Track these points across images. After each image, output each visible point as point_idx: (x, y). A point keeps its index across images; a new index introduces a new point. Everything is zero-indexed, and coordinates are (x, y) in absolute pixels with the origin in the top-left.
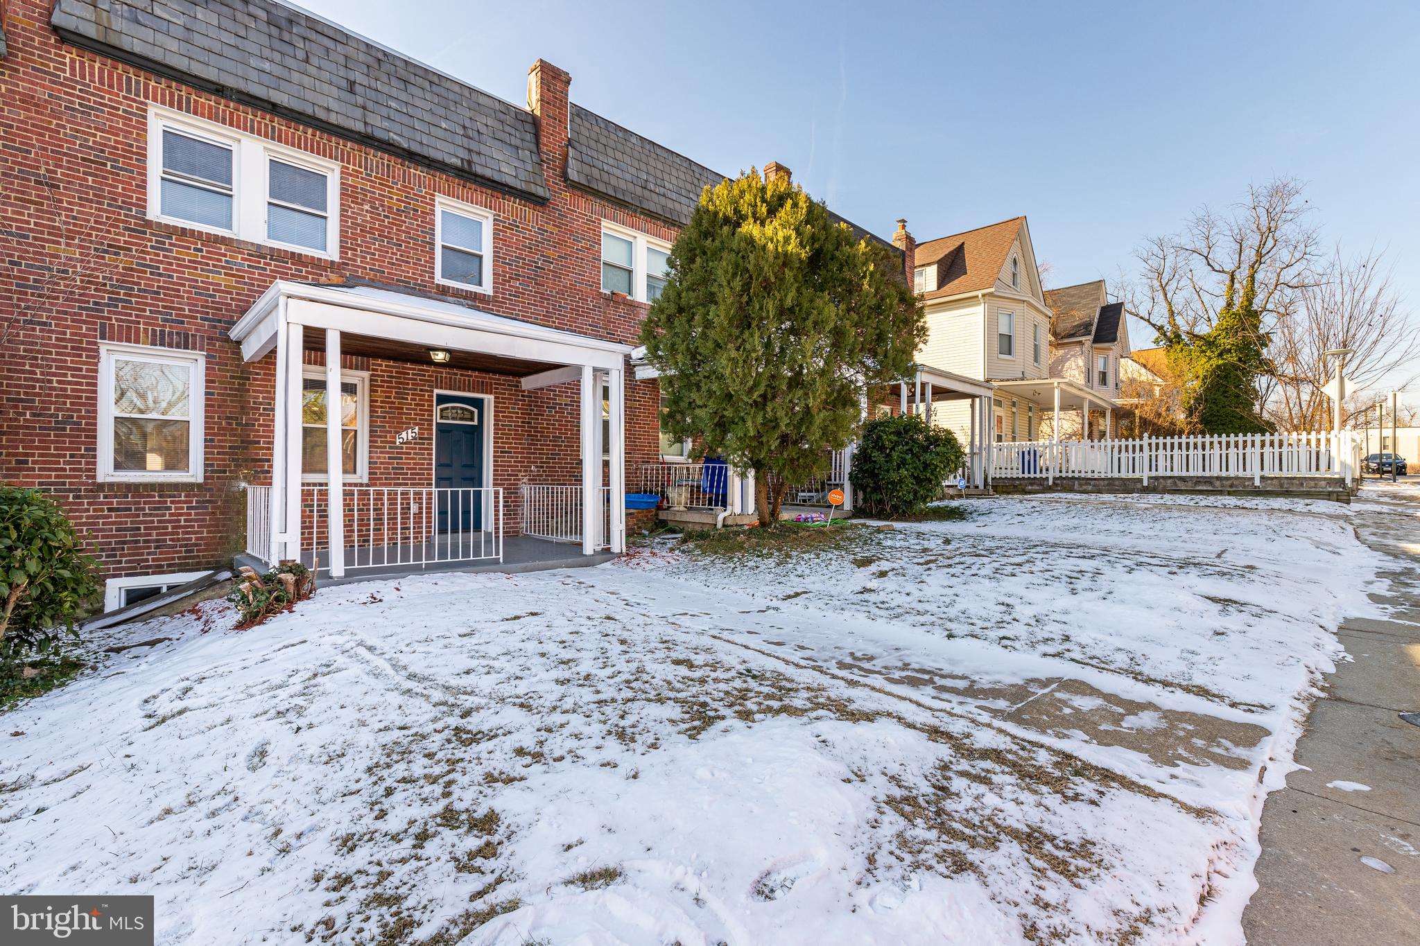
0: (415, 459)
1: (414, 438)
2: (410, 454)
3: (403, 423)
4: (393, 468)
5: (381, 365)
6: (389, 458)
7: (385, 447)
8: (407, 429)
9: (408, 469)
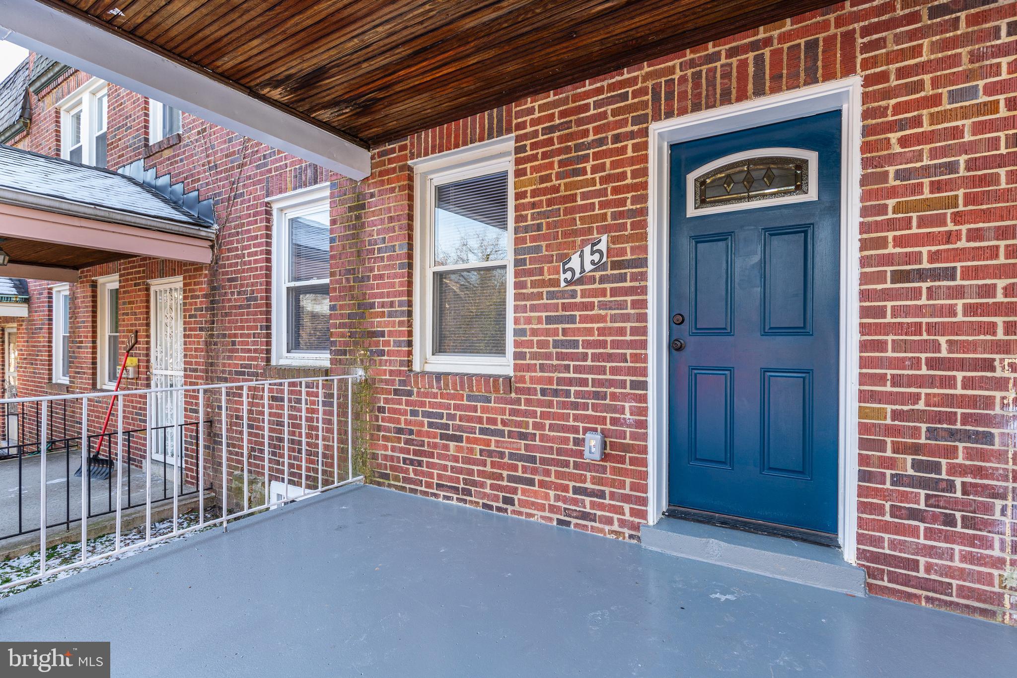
0: (601, 319)
1: (598, 266)
2: (591, 306)
3: (576, 233)
4: (556, 344)
5: (531, 111)
6: (549, 320)
7: (539, 296)
8: (584, 243)
9: (588, 344)
